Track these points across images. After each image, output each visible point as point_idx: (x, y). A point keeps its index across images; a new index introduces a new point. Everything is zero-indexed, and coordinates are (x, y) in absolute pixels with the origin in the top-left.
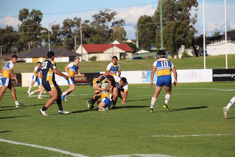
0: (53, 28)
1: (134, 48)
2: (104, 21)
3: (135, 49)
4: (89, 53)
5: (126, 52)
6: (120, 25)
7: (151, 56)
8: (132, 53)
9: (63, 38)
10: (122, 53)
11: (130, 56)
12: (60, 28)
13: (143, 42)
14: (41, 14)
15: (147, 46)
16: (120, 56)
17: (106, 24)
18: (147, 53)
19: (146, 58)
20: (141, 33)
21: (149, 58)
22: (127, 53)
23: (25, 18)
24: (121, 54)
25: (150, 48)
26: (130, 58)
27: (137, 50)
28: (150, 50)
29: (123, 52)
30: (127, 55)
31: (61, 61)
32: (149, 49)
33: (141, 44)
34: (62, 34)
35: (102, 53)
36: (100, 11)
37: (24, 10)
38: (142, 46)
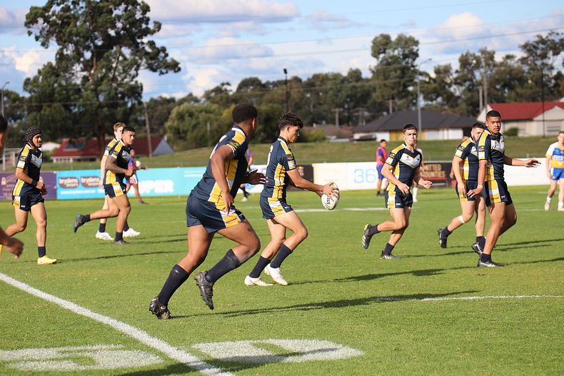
0: (437, 71)
2: (544, 56)
9: (456, 90)
12: (453, 71)
14: (416, 43)
17: (550, 62)
23: (384, 52)
31: (446, 138)
34: (456, 84)
35: (531, 119)
36: (538, 36)
37: (382, 35)
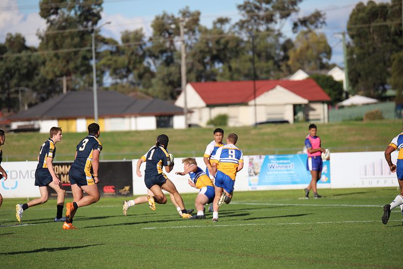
0: (126, 39)
1: (335, 90)
2: (269, 19)
3: (336, 93)
4: (210, 106)
5: (310, 102)
6: (312, 27)
7: (377, 112)
8: (326, 106)
10: (300, 105)
11: (320, 112)
12: (146, 39)
13: (362, 73)
15: (374, 85)
16: (295, 113)
17: (275, 26)
18: (368, 104)
19: (364, 117)
20: (357, 51)
21: (374, 119)
22: (314, 106)
24: (296, 108)
25: (385, 90)
26: (322, 117)
27: (344, 95)
28: (384, 95)
29: (304, 101)
30: (313, 110)
31: (133, 128)
32: (380, 92)
33: (359, 80)
34: (150, 56)
35: (244, 103)
38: (360, 85)
